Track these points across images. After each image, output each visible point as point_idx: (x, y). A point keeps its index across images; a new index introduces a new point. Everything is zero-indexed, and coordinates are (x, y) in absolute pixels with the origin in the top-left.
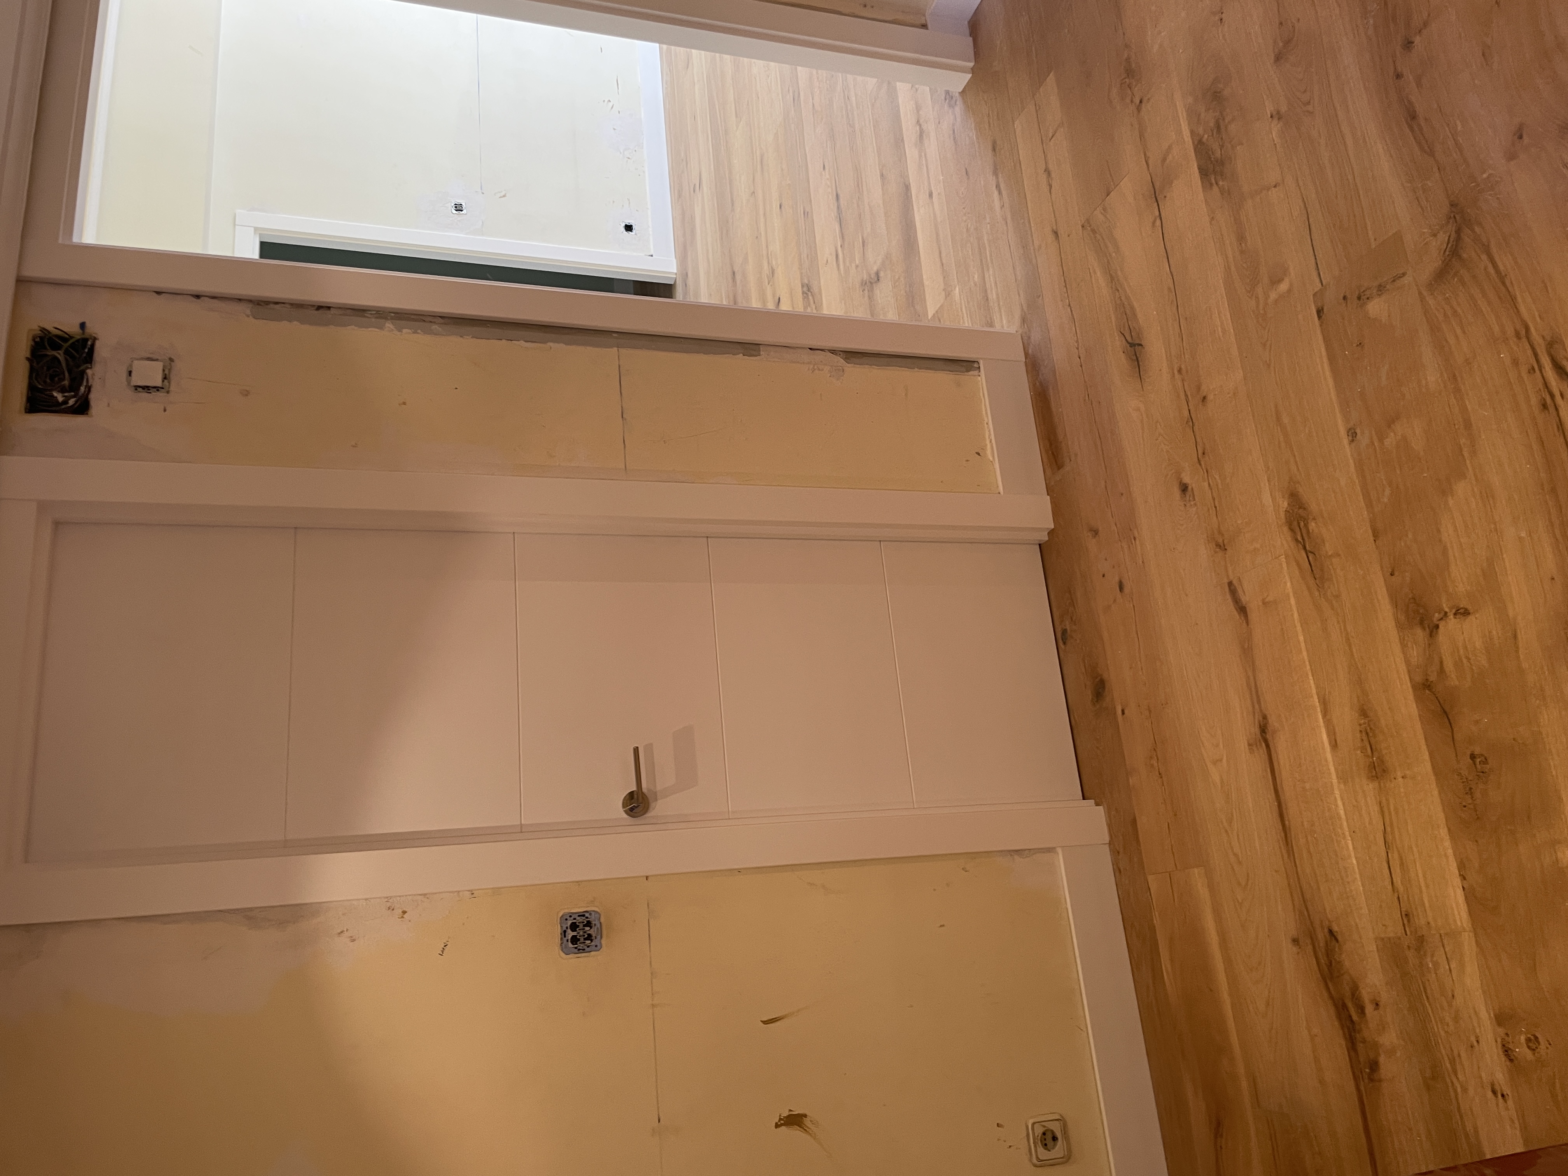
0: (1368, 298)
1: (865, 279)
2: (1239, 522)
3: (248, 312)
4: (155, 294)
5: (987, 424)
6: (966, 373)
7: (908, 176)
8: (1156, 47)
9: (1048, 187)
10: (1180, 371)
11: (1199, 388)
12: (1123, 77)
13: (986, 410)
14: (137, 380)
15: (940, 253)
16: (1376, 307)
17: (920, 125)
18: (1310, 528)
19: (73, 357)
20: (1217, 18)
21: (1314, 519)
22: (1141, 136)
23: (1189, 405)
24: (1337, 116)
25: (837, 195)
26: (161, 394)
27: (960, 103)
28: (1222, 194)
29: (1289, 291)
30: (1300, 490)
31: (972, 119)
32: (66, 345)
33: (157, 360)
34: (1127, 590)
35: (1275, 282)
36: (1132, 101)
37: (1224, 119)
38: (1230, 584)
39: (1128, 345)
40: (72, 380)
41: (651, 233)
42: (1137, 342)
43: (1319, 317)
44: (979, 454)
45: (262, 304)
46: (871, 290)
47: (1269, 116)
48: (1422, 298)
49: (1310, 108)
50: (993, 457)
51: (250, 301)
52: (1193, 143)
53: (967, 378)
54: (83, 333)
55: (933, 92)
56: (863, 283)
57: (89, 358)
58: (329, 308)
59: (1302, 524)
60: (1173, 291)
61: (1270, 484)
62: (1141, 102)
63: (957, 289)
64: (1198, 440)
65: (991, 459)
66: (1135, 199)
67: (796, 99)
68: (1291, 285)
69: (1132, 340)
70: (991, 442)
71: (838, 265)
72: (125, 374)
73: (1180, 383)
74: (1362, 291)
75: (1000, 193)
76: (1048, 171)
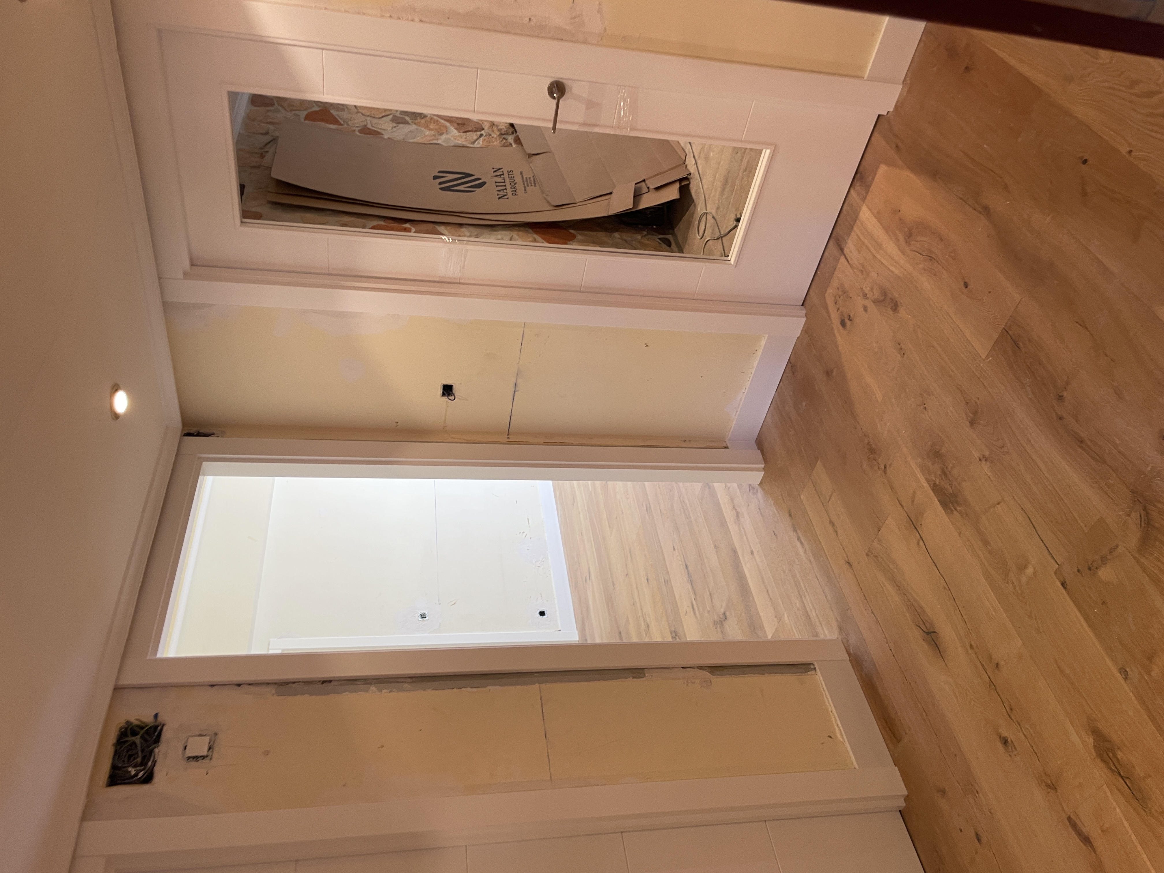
0: (1096, 568)
1: (716, 619)
2: (1059, 762)
3: (274, 692)
4: (209, 687)
5: (831, 712)
6: (806, 674)
7: (733, 544)
8: (886, 433)
9: (835, 533)
10: (971, 647)
11: (990, 657)
12: (868, 455)
13: (828, 700)
14: (189, 753)
15: (767, 591)
16: (1105, 573)
17: (736, 509)
18: (1119, 757)
19: (146, 740)
20: (922, 407)
21: (1119, 749)
22: (892, 488)
23: (987, 672)
24: (1026, 451)
25: (686, 566)
26: (206, 761)
27: (760, 491)
28: (962, 516)
29: (1035, 573)
30: (1100, 726)
31: (771, 499)
32: (142, 732)
33: (205, 735)
34: (984, 840)
35: (1022, 568)
36: (879, 468)
37: (947, 468)
38: (1069, 819)
39: (925, 634)
40: (144, 758)
41: (558, 615)
42: (932, 630)
43: (1065, 588)
44: (831, 737)
45: (283, 684)
46: (722, 625)
47: (978, 460)
48: (1138, 561)
49: (1005, 449)
50: (843, 738)
51: (275, 684)
52: (930, 486)
53: (808, 677)
54: (156, 721)
55: (740, 486)
56: (715, 623)
57: (157, 740)
58: (330, 681)
59: (1111, 755)
60: (948, 588)
61: (1073, 726)
62: (885, 467)
63: (786, 615)
64: (1004, 699)
65: (842, 740)
66: (900, 530)
67: (648, 509)
68: (1035, 569)
69: (927, 629)
70: (838, 726)
71: (695, 613)
72: (182, 748)
73: (974, 656)
74: (1090, 564)
75: (801, 542)
76: (831, 522)
